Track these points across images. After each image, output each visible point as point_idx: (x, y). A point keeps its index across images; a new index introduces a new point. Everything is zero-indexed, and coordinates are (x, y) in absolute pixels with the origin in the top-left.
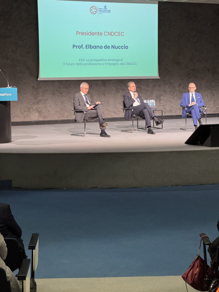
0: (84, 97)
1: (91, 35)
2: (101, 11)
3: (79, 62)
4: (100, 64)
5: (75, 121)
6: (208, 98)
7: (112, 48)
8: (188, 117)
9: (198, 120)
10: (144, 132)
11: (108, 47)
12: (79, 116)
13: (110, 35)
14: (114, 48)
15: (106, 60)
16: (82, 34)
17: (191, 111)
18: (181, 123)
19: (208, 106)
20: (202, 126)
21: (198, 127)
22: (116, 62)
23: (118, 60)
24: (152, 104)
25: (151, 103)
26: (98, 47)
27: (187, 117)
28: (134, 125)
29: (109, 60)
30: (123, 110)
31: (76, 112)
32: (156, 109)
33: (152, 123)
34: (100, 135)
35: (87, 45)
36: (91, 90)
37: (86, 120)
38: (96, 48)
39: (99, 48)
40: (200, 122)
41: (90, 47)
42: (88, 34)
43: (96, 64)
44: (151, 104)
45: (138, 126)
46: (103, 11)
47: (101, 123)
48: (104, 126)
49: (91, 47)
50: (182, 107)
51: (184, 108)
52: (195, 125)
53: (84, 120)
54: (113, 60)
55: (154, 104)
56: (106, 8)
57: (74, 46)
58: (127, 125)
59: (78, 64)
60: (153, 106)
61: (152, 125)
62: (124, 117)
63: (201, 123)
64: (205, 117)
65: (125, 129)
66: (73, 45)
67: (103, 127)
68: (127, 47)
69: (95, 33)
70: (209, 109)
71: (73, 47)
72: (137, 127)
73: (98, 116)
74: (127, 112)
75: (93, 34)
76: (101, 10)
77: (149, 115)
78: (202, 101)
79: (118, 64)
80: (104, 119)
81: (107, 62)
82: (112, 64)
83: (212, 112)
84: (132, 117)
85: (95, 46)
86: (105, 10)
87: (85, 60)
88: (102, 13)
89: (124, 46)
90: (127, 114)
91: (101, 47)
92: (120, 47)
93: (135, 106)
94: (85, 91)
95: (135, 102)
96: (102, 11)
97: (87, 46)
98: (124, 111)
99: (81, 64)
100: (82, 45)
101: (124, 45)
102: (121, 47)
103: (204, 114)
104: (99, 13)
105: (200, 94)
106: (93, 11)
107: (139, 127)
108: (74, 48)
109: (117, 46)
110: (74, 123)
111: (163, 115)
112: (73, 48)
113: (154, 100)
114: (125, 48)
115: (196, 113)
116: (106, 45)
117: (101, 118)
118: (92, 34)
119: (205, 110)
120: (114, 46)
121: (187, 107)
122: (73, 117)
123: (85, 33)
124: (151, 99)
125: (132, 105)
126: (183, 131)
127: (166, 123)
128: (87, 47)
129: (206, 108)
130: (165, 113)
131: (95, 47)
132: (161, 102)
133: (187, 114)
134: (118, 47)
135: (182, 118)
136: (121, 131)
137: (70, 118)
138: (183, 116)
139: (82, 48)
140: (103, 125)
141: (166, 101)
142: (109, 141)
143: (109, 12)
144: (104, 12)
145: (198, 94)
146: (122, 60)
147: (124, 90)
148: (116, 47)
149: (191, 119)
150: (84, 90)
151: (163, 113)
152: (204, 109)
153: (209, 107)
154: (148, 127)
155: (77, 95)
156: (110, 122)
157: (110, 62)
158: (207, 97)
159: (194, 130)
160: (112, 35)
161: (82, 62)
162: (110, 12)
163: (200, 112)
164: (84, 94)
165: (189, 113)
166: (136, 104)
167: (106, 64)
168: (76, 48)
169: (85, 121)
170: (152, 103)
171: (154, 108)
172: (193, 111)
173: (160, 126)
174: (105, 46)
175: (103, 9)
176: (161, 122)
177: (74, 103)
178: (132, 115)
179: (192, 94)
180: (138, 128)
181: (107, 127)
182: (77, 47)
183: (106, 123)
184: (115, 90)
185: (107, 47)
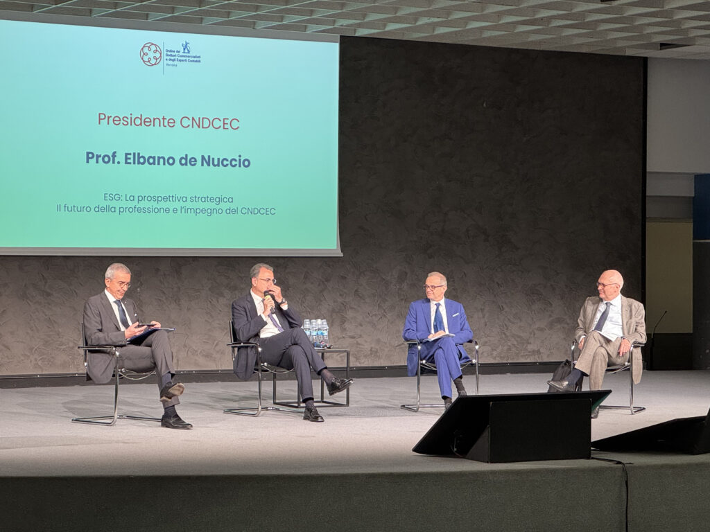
0: (115, 307)
1: (141, 124)
2: (172, 58)
3: (103, 204)
4: (167, 210)
5: (88, 379)
6: (484, 317)
7: (202, 165)
8: (425, 371)
9: (453, 383)
10: (293, 414)
11: (190, 161)
12: (101, 365)
13: (199, 127)
14: (209, 165)
15: (184, 199)
16: (114, 120)
17: (433, 355)
18: (404, 388)
19: (484, 339)
20: (464, 401)
21: (453, 400)
22: (212, 205)
23: (220, 200)
24: (319, 332)
25: (315, 328)
26: (161, 160)
27: (422, 374)
28: (262, 394)
29: (194, 199)
30: (231, 349)
31: (90, 351)
32: (329, 348)
33: (317, 388)
34: (160, 424)
35: (130, 154)
36: (136, 288)
37: (120, 375)
38: (154, 163)
39: (164, 164)
40: (459, 387)
41: (139, 159)
42: (133, 122)
43: (153, 210)
44: (314, 333)
45: (274, 398)
46: (180, 58)
47: (163, 386)
48: (174, 395)
49: (142, 160)
50: (406, 343)
51: (412, 346)
52: (444, 398)
53: (114, 376)
54: (206, 199)
55: (326, 333)
56: (186, 51)
57: (89, 156)
58: (243, 394)
59: (100, 209)
60: (322, 339)
61: (317, 394)
62: (232, 369)
63: (464, 389)
64: (474, 373)
65: (235, 405)
66: (88, 153)
67: (170, 398)
68: (246, 163)
69: (154, 119)
70: (488, 348)
71: (88, 158)
72: (272, 401)
73: (154, 366)
74: (243, 357)
75: (148, 124)
76: (174, 56)
77: (308, 365)
78: (467, 326)
79: (219, 212)
80: (173, 375)
81: (189, 204)
82: (203, 211)
83: (495, 358)
84: (257, 370)
85: (154, 158)
86: (184, 56)
87: (123, 198)
88: (175, 63)
89: (238, 159)
90: (243, 362)
91: (170, 161)
92: (227, 160)
93: (266, 338)
94: (119, 288)
95: (266, 327)
96: (176, 58)
97: (129, 156)
98: (233, 351)
99: (108, 209)
100: (115, 152)
101: (240, 156)
102: (228, 163)
103: (472, 364)
104: (165, 62)
105: (460, 306)
106: (150, 59)
107: (277, 401)
108: (90, 160)
109: (219, 159)
110: (83, 384)
111: (351, 366)
112: (88, 162)
113: (325, 322)
114: (240, 166)
115: (448, 361)
116: (186, 155)
117: (164, 371)
118: (146, 122)
119: (474, 353)
120: (209, 157)
121: (421, 343)
122: (82, 368)
123: (125, 119)
124: (316, 318)
125: (257, 335)
126: (408, 412)
127: (358, 389)
128: (129, 161)
129: (477, 347)
130: (357, 359)
131: (154, 160)
132: (347, 325)
133: (422, 364)
134: (221, 163)
135: (407, 376)
136: (226, 412)
137: (72, 371)
138: (410, 368)
139: (114, 162)
140: (171, 391)
141: (361, 325)
142: (187, 441)
143: (196, 61)
144: (180, 61)
145: (455, 303)
146: (230, 200)
147: (235, 288)
148: (216, 163)
149: (435, 379)
150: (117, 285)
151: (351, 359)
152: (471, 350)
153: (486, 342)
154: (304, 401)
155: (94, 299)
156: (194, 383)
157: (195, 205)
158: (480, 313)
159: (443, 411)
160: (204, 126)
161: (113, 204)
162: (199, 61)
163: (460, 359)
164: (115, 300)
165: (427, 361)
166: (270, 330)
167: (183, 210)
168: (97, 162)
169: (117, 379)
170: (319, 329)
171: (323, 344)
172: (439, 355)
173: (340, 397)
174: (182, 158)
175: (178, 52)
176: (345, 386)
177: (84, 327)
178: (257, 364)
179: (438, 305)
180: (275, 403)
181: (181, 398)
182: (100, 159)
183: (180, 386)
184: (210, 289)
185: (188, 161)
